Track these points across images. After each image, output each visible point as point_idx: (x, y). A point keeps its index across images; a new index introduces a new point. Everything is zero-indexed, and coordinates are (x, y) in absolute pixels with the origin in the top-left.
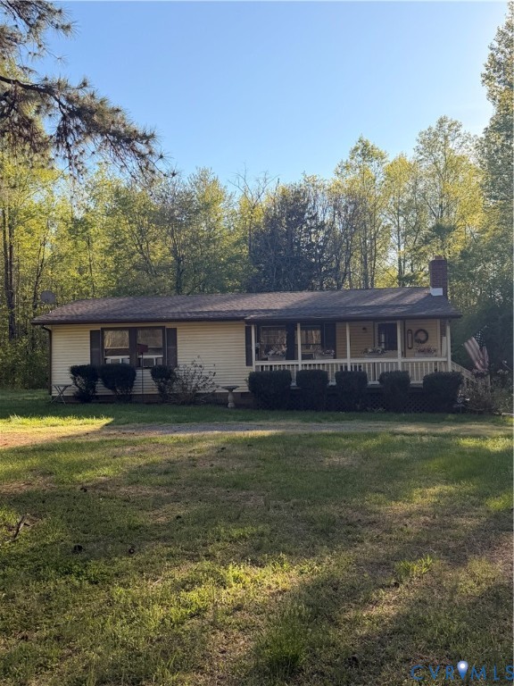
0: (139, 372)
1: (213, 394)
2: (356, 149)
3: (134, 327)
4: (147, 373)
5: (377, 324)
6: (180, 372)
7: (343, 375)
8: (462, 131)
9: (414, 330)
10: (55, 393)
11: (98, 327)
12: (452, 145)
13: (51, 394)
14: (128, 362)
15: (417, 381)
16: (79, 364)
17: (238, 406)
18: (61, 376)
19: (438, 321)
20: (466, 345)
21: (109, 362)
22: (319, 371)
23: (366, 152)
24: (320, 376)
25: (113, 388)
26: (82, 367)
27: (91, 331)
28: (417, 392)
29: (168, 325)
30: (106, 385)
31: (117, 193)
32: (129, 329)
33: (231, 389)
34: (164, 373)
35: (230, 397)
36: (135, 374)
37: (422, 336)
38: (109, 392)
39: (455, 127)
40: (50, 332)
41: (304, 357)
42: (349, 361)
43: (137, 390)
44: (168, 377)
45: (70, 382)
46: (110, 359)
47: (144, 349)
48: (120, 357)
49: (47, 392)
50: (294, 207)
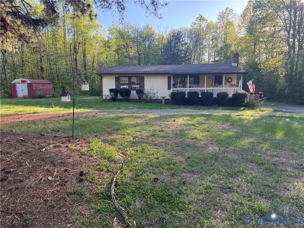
0: (132, 91)
1: (157, 99)
2: (198, 18)
3: (130, 76)
4: (135, 92)
5: (214, 76)
6: (145, 92)
7: (203, 93)
8: (233, 12)
9: (227, 78)
10: (104, 98)
11: (118, 76)
12: (230, 17)
13: (102, 98)
14: (128, 88)
15: (230, 95)
16: (112, 88)
17: (166, 103)
18: (106, 92)
19: (236, 74)
20: (248, 83)
21: (121, 88)
22: (196, 92)
23: (201, 19)
24: (196, 93)
25: (123, 97)
26: (113, 89)
27: (115, 77)
28: (230, 100)
29: (141, 76)
30: (121, 95)
31: (119, 31)
32: (128, 77)
33: (163, 98)
34: (140, 92)
35: (163, 100)
36: (131, 92)
37: (230, 80)
38: (122, 98)
39: (231, 11)
40: (102, 77)
41: (190, 87)
42: (205, 89)
43: (131, 97)
44: (142, 93)
45: (109, 94)
46: (122, 87)
47: (134, 83)
48: (125, 86)
49: (101, 97)
50: (177, 37)
